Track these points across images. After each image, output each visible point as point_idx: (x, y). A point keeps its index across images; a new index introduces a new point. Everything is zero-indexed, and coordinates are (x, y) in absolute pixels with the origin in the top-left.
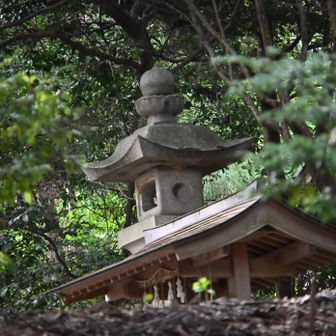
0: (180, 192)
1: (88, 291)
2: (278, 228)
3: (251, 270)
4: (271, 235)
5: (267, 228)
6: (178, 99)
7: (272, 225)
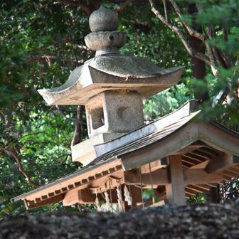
0: (124, 113)
1: (48, 197)
2: (207, 143)
3: (185, 179)
4: (201, 148)
5: (198, 142)
6: (121, 34)
7: (201, 140)
